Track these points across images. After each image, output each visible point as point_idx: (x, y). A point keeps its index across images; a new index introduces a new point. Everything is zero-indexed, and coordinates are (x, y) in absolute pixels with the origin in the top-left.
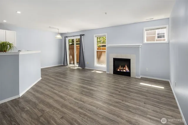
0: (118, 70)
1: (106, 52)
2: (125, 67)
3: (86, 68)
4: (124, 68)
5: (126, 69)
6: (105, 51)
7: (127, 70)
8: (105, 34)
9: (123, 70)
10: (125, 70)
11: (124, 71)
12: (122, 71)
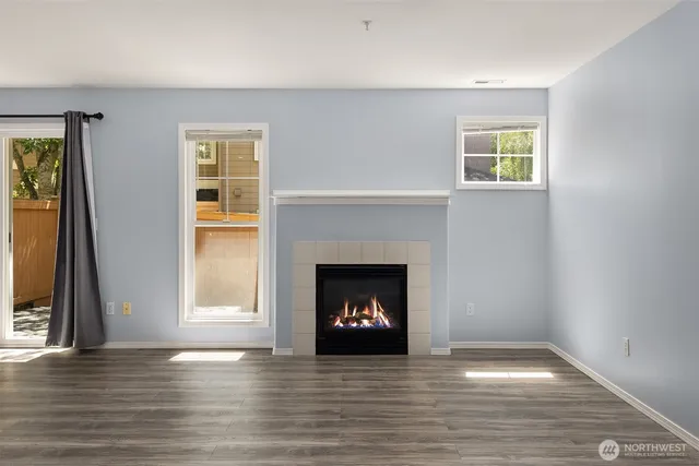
0: (338, 323)
1: (261, 231)
2: (371, 308)
3: (109, 345)
4: (366, 312)
5: (375, 315)
6: (256, 229)
7: (379, 317)
8: (255, 127)
9: (358, 320)
10: (370, 318)
11: (366, 323)
12: (355, 325)
